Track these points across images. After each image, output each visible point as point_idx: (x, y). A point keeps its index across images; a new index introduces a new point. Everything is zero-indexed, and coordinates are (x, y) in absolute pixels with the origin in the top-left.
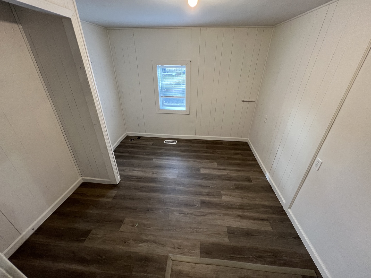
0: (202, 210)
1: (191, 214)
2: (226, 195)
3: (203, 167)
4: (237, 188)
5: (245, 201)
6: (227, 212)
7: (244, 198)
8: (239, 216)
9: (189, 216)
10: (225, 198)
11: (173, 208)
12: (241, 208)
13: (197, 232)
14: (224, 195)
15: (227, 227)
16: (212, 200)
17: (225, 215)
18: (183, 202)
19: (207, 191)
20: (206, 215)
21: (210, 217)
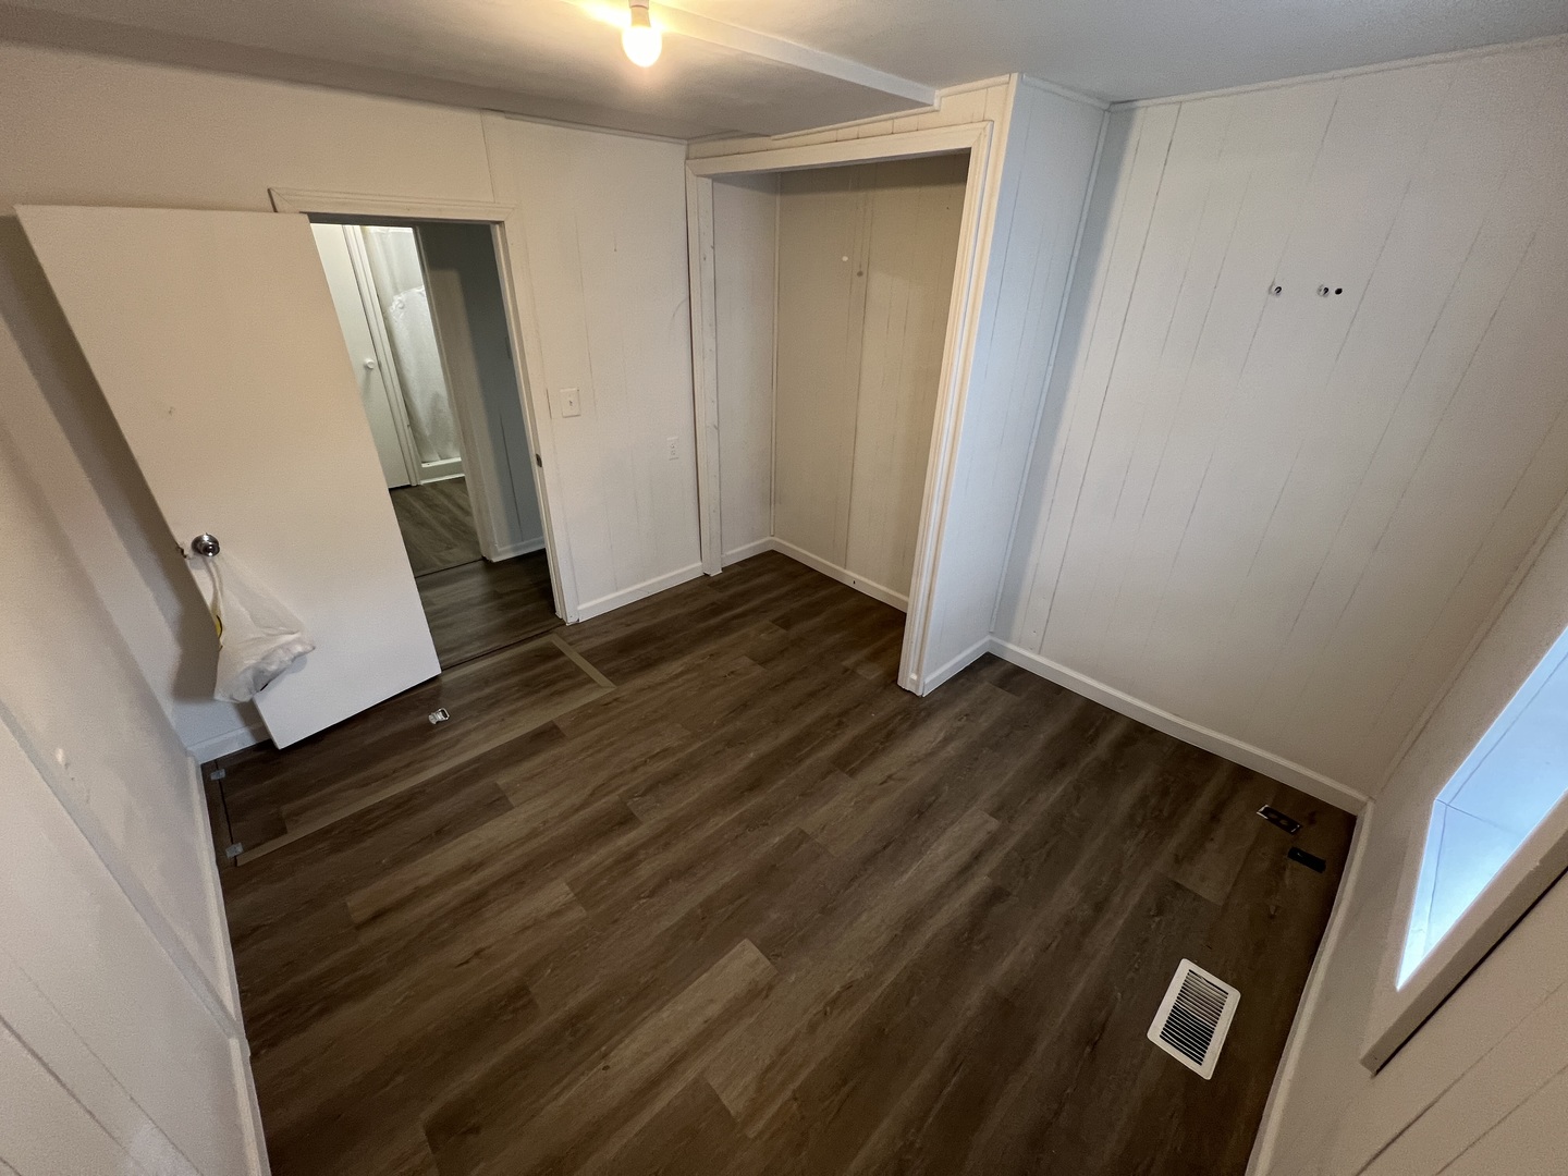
0: (614, 797)
1: (635, 769)
2: (558, 913)
3: (770, 987)
4: (518, 1000)
5: (459, 951)
6: (528, 847)
7: (467, 962)
8: (481, 865)
9: (638, 760)
10: (556, 893)
11: (696, 746)
12: (475, 904)
13: (589, 747)
14: (568, 907)
15: (511, 808)
16: (603, 851)
17: (533, 834)
18: (687, 779)
19: (646, 870)
20: (591, 795)
21: (576, 799)
